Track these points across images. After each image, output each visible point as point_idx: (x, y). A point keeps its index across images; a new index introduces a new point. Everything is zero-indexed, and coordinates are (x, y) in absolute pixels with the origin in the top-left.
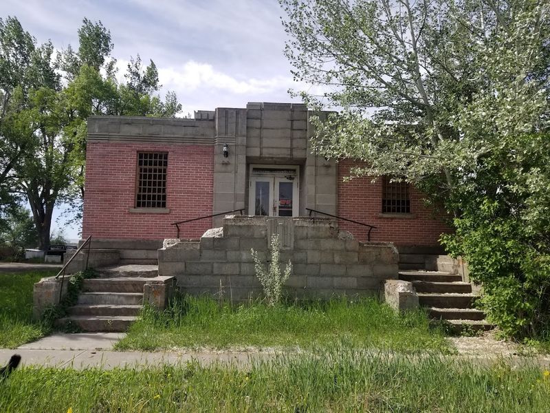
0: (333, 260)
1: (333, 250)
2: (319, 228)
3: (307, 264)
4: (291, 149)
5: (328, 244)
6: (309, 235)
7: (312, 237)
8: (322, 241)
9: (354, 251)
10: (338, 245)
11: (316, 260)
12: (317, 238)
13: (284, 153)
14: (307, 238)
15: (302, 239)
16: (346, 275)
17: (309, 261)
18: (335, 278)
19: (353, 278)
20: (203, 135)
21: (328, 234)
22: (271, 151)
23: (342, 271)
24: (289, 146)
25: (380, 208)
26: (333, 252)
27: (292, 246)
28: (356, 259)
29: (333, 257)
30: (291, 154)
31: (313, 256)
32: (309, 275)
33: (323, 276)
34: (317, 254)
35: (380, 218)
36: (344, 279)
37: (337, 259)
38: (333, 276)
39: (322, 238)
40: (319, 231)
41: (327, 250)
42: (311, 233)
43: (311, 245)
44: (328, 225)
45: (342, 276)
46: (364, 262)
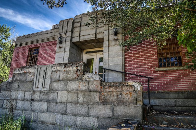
0: (78, 100)
1: (77, 90)
2: (69, 71)
3: (57, 103)
4: (96, 34)
5: (74, 85)
6: (61, 78)
7: (63, 80)
8: (70, 83)
9: (96, 91)
10: (83, 87)
11: (64, 100)
12: (66, 80)
13: (92, 37)
14: (59, 80)
15: (56, 81)
16: (88, 115)
17: (58, 101)
18: (78, 117)
19: (94, 118)
20: (54, 36)
21: (75, 76)
22: (85, 37)
23: (84, 110)
24: (95, 33)
25: (156, 63)
26: (77, 92)
27: (48, 88)
28: (97, 99)
29: (78, 97)
30: (96, 37)
31: (62, 96)
32: (58, 113)
33: (68, 114)
34: (65, 94)
35: (157, 71)
36: (86, 118)
37: (81, 99)
38: (76, 115)
39: (69, 80)
40: (68, 74)
41: (73, 90)
42: (62, 75)
43: (61, 86)
44: (75, 69)
45: (84, 116)
46: (104, 102)
